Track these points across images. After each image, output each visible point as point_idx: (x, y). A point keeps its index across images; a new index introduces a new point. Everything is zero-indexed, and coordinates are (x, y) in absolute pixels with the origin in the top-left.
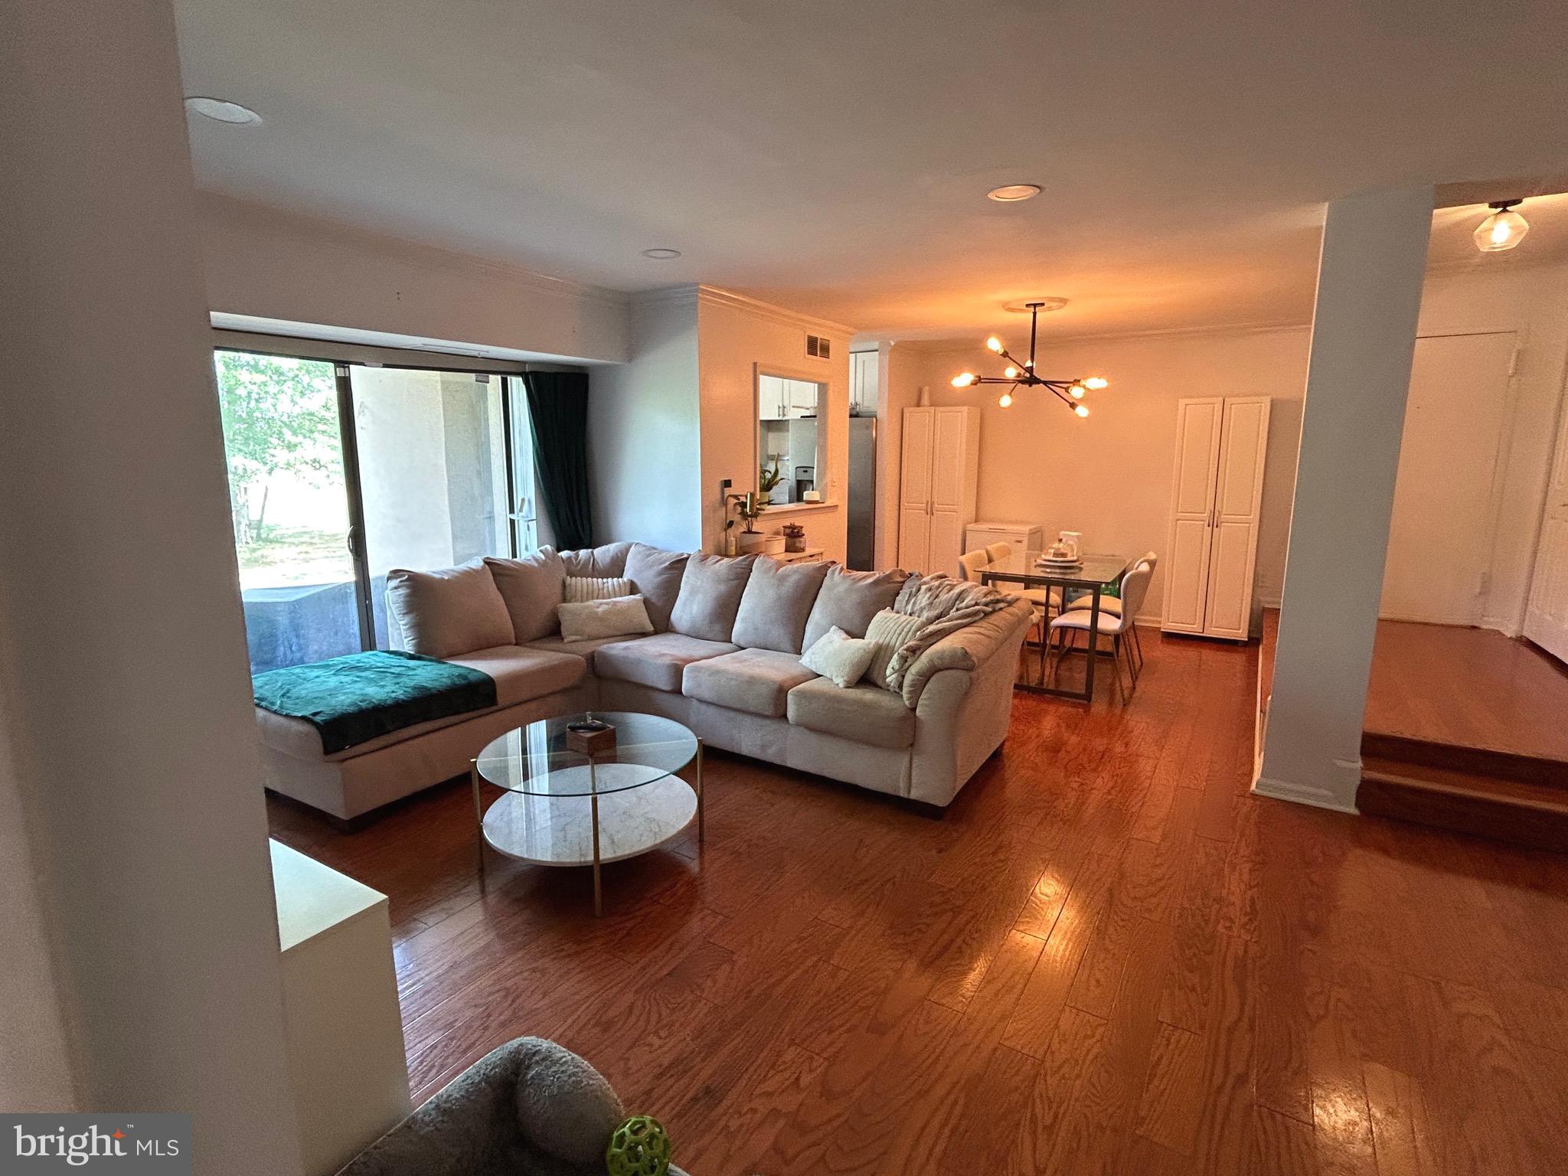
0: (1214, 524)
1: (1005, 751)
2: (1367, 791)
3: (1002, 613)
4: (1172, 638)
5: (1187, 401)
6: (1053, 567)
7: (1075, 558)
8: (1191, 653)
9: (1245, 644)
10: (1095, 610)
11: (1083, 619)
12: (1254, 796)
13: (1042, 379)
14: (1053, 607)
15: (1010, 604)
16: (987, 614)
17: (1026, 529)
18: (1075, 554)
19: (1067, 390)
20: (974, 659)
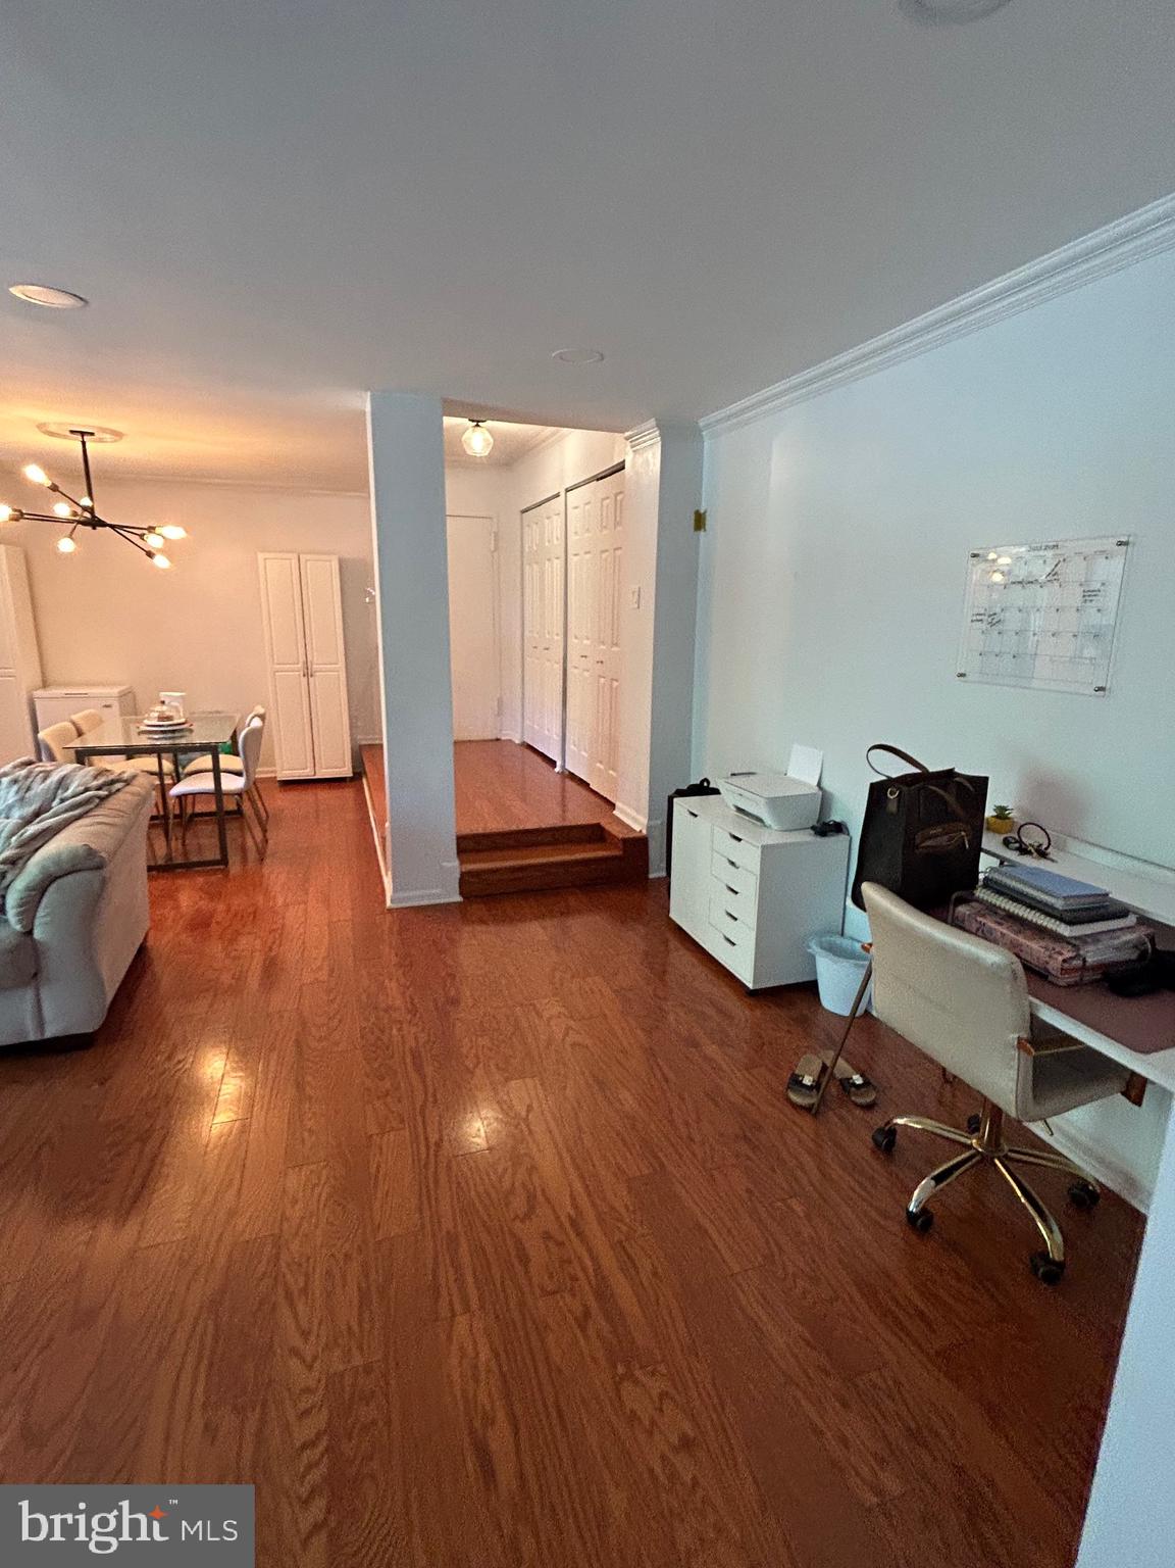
0: (308, 674)
1: (150, 943)
2: (466, 881)
3: (120, 795)
4: (289, 784)
5: (267, 555)
6: (162, 732)
7: (183, 720)
8: (307, 796)
9: (352, 779)
10: (217, 771)
11: (206, 783)
12: (390, 910)
13: (109, 522)
14: (167, 775)
15: (128, 782)
16: (102, 799)
17: (115, 691)
18: (182, 714)
19: (141, 536)
20: (103, 854)
